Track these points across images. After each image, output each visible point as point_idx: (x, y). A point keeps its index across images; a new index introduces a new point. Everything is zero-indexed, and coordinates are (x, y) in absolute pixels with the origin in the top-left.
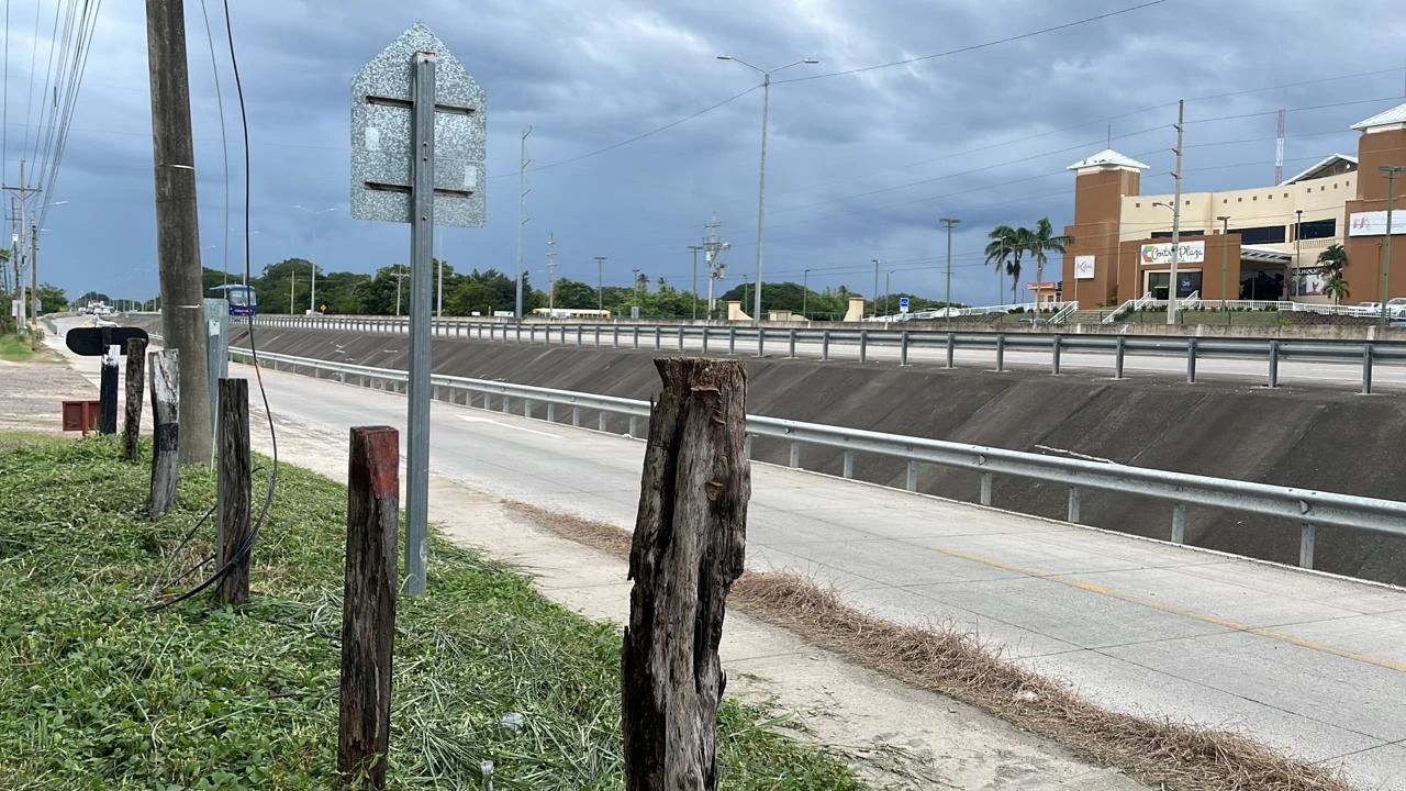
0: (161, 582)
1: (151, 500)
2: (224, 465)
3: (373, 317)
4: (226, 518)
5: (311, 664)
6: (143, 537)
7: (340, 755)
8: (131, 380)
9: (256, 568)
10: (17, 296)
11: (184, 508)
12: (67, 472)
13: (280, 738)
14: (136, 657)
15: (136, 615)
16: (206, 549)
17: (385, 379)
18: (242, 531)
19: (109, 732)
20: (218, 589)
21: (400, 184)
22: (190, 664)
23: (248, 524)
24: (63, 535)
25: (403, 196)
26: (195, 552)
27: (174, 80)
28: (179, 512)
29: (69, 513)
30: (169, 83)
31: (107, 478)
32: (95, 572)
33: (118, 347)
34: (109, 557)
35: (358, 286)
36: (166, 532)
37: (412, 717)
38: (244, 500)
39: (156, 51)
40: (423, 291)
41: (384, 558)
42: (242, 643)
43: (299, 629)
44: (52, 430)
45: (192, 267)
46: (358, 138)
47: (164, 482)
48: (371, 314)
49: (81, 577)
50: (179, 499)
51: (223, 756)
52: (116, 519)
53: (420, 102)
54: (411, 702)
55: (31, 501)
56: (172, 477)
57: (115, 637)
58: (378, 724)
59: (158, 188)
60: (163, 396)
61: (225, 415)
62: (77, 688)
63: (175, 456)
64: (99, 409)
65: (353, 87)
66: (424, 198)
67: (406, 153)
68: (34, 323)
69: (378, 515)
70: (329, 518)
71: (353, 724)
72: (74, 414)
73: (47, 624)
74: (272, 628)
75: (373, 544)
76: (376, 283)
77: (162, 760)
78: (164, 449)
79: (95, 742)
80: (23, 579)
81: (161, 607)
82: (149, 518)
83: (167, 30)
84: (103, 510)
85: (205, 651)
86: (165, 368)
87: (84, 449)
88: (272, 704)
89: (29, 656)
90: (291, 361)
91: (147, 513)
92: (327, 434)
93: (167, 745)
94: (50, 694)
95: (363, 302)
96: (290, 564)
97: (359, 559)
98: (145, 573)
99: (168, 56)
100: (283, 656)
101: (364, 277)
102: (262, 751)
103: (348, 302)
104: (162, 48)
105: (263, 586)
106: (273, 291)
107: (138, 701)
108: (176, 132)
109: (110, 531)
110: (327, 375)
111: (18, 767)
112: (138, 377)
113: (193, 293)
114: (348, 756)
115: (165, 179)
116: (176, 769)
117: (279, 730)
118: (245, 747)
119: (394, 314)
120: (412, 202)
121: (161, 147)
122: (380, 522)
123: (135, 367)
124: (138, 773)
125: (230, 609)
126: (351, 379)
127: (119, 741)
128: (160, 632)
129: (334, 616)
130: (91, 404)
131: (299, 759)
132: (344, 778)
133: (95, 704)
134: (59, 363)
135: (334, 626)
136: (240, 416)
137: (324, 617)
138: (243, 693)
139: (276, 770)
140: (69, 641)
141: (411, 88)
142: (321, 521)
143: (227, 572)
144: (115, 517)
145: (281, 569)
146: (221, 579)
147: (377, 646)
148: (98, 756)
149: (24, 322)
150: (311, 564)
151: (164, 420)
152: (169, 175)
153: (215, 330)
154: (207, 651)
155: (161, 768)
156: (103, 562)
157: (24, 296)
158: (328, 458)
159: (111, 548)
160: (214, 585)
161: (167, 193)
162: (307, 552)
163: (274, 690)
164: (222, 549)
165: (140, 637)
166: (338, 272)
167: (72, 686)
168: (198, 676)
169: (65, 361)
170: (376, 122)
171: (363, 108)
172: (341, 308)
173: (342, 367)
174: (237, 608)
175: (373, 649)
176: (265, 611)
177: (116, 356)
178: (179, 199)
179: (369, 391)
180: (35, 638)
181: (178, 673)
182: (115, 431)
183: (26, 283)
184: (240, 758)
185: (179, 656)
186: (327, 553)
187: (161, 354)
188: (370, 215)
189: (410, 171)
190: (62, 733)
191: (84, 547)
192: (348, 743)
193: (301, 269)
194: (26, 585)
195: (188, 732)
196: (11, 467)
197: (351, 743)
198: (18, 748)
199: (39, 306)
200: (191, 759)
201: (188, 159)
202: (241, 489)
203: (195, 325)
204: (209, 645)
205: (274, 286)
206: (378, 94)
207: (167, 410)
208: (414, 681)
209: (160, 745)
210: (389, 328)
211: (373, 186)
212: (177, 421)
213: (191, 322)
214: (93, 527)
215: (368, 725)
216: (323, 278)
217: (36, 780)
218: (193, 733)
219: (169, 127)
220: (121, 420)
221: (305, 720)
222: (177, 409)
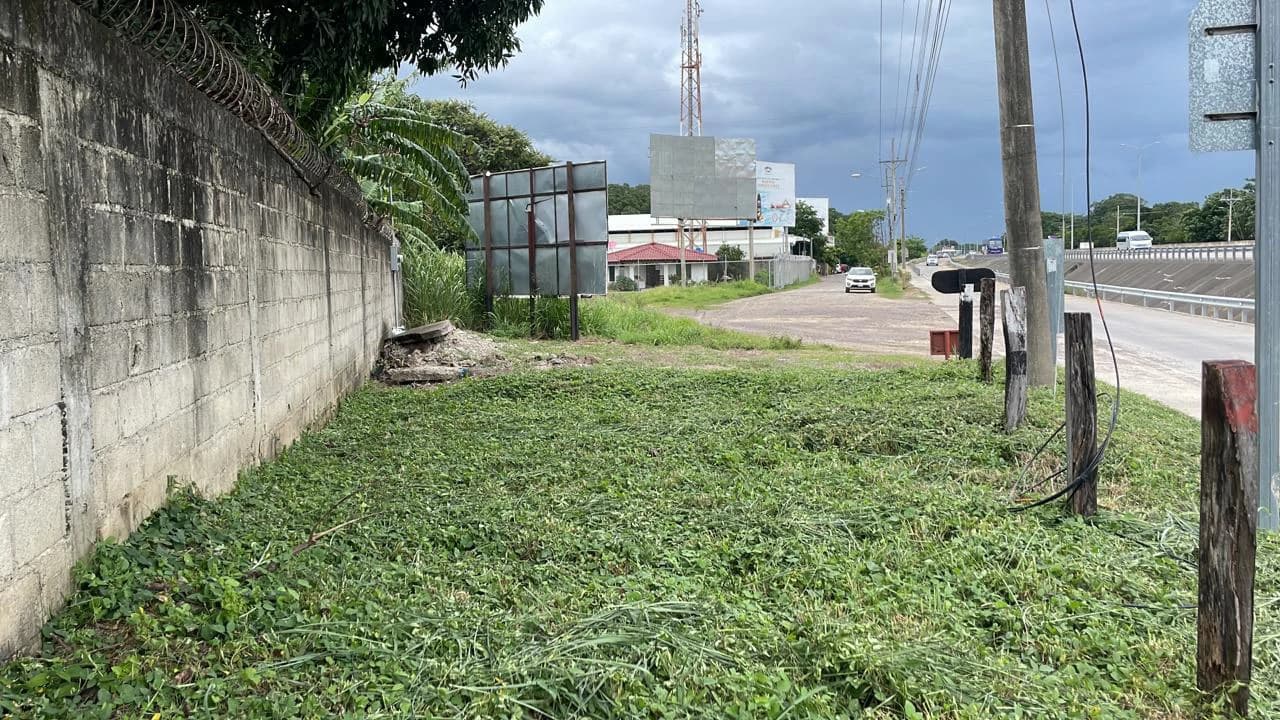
0: (1018, 488)
1: (1005, 416)
2: (1072, 390)
3: (1203, 245)
4: (1074, 437)
5: (1162, 582)
6: (1001, 447)
7: (1199, 674)
8: (985, 313)
9: (1101, 484)
10: (891, 247)
11: (1034, 424)
12: (939, 389)
13: (1137, 646)
14: (1004, 549)
15: (1001, 513)
16: (1054, 462)
17: (1217, 307)
18: (1089, 449)
19: (986, 608)
20: (1068, 501)
21: (1244, 111)
22: (1050, 562)
23: (1094, 444)
24: (939, 441)
25: (1246, 123)
26: (1046, 465)
27: (1016, 52)
28: (1029, 428)
29: (942, 423)
30: (1012, 54)
31: (969, 396)
32: (965, 473)
33: (972, 285)
34: (974, 461)
35: (1186, 215)
36: (1019, 444)
37: (1273, 653)
38: (1090, 423)
39: (1001, 29)
40: (1271, 218)
41: (1243, 492)
42: (1095, 551)
43: (1147, 546)
44: (921, 353)
45: (1033, 213)
46: (1196, 72)
47: (1016, 401)
48: (1199, 241)
49: (954, 476)
50: (1028, 416)
51: (1085, 649)
52: (978, 430)
53: (1264, 24)
54: (1270, 637)
55: (914, 412)
56: (1022, 396)
57: (985, 531)
58: (1239, 653)
59: (1004, 146)
60: (1013, 328)
61: (1071, 345)
62: (960, 567)
63: (1024, 379)
64: (958, 337)
65: (1191, 23)
66: (1271, 122)
67: (1249, 78)
68: (904, 268)
69: (1234, 449)
70: (1168, 444)
71: (1213, 647)
72: (939, 342)
73: (933, 512)
74: (1121, 542)
75: (1229, 477)
76: (1205, 209)
77: (1032, 641)
78: (1015, 373)
79: (977, 614)
80: (912, 473)
81: (1021, 509)
82: (1004, 432)
83: (1010, 8)
84: (968, 422)
85: (1061, 553)
86: (1015, 305)
87: (949, 370)
88: (1127, 612)
89: (921, 535)
90: (1118, 292)
91: (1002, 427)
92: (1159, 361)
93: (1037, 630)
94: (940, 568)
95: (1191, 230)
96: (1132, 484)
97: (1214, 489)
98: (1004, 478)
99: (1011, 29)
100: (1134, 569)
101: (1191, 205)
102: (1120, 653)
103: (1175, 231)
104: (1006, 24)
105: (1110, 500)
106: (1099, 227)
107: (1009, 587)
108: (1019, 96)
109: (975, 440)
110: (1154, 303)
111: (920, 622)
112: (989, 310)
113: (1034, 236)
114: (1208, 676)
115: (1010, 139)
116: (1045, 652)
117: (1135, 637)
118: (1105, 645)
119: (1225, 240)
120: (1257, 128)
121: (1006, 112)
122: (1237, 456)
123: (987, 302)
124: (1013, 648)
125: (1080, 519)
126: (1180, 307)
127: (996, 618)
128: (1022, 531)
129: (1181, 539)
130: (951, 333)
131: (1156, 669)
132: (1205, 696)
133: (974, 583)
134: (922, 299)
135: (1182, 549)
136: (1084, 346)
137: (1172, 539)
138: (1099, 597)
139: (1136, 674)
140: (950, 527)
141: (1254, 11)
142: (1161, 447)
143: (1077, 486)
144: (978, 429)
145: (1125, 488)
146: (1071, 492)
147: (1236, 576)
148: (979, 626)
149: (896, 267)
150: (1154, 486)
151: (1015, 349)
152: (1013, 134)
153: (1052, 267)
154: (1063, 554)
155: (1032, 648)
156: (970, 466)
157: (896, 246)
158: (1162, 385)
159: (976, 455)
160: (1066, 496)
161: (1011, 151)
162: (1149, 474)
163: (1127, 599)
164: (1071, 465)
165: (1006, 532)
166: (1164, 203)
167: (956, 565)
168: (1057, 574)
169: (927, 298)
170: (1216, 52)
171: (1202, 42)
172: (1167, 238)
173: (1171, 295)
174: (1086, 519)
175: (1233, 580)
176: (1113, 525)
177: (971, 294)
178: (1021, 155)
179: (1202, 319)
180: (926, 521)
181: (1040, 568)
182: (971, 356)
183: (896, 237)
184: (1102, 655)
185: (1039, 554)
186: (1169, 477)
187: (1011, 291)
188: (1209, 147)
189: (1254, 96)
190: (951, 601)
191: (954, 451)
192: (1207, 665)
193: (1128, 204)
194: (914, 478)
195: (1053, 622)
196: (897, 383)
197: (1210, 665)
198: (919, 607)
199: (906, 253)
200: (1056, 646)
201: (1028, 119)
202: (1087, 412)
203: (1036, 264)
204: (1065, 548)
205: (1100, 222)
206: (1217, 25)
207: (1017, 340)
208: (1273, 617)
209: (1030, 628)
210: (1221, 255)
211: (1212, 117)
212: (1025, 349)
213: (1033, 261)
214: (960, 436)
215: (1229, 650)
216: (1148, 210)
217: (936, 636)
218: (1057, 624)
219: (1013, 92)
220: (976, 347)
221: (1160, 633)
222: (1025, 338)
